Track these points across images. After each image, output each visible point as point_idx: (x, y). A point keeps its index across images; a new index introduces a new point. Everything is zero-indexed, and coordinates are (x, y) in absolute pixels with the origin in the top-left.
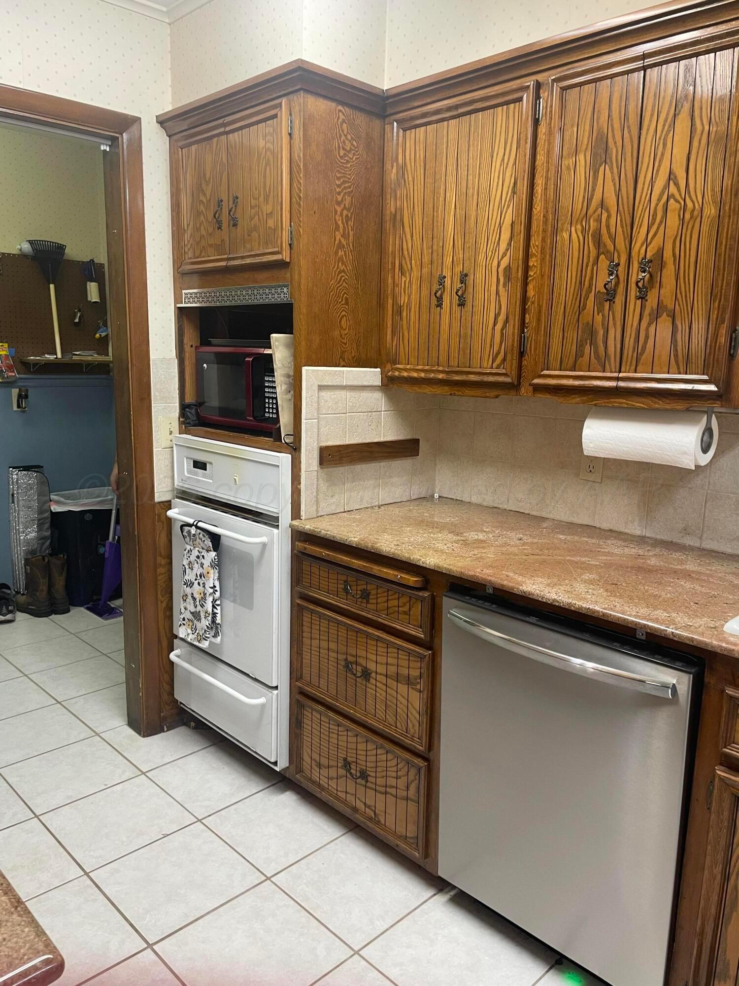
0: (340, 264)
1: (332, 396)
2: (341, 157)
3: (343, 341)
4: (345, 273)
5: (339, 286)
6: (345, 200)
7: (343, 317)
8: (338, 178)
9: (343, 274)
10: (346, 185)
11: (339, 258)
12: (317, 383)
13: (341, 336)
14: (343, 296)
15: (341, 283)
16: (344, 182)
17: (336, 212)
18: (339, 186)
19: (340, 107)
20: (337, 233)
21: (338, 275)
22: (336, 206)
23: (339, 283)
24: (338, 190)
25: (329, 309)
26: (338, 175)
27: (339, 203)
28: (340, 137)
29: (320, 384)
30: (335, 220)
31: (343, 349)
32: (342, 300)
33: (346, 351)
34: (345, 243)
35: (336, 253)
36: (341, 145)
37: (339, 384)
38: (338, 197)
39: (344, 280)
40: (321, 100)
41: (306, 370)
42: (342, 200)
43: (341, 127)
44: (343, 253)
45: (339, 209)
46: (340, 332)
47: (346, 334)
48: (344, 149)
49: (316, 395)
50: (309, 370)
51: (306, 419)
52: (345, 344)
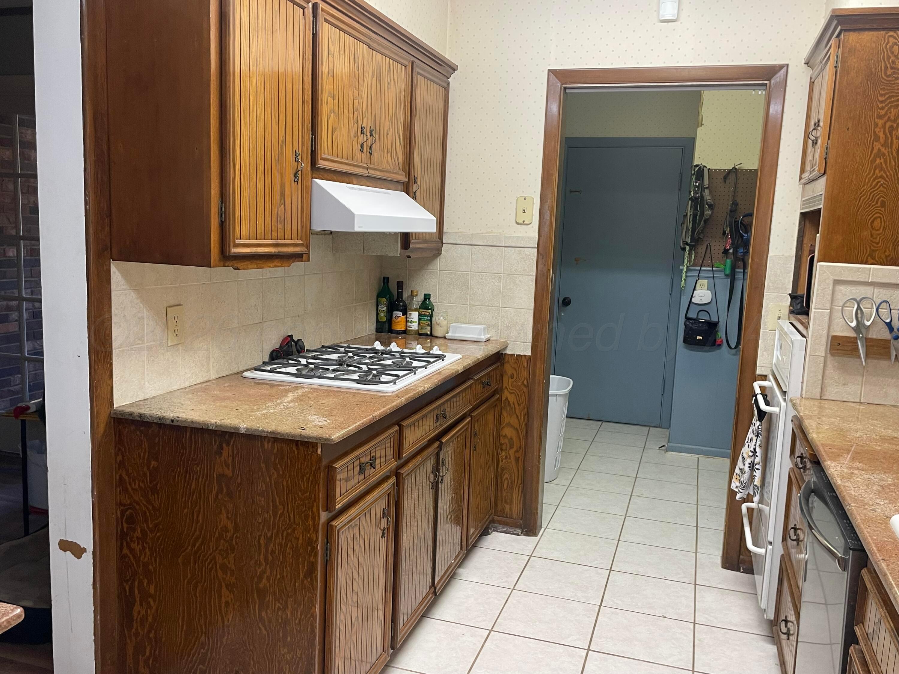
0: (877, 171)
1: (854, 291)
2: (888, 76)
3: (874, 240)
4: (883, 178)
5: (874, 191)
6: (890, 113)
7: (876, 218)
8: (882, 95)
9: (879, 180)
10: (893, 99)
11: (875, 166)
12: (832, 278)
13: (872, 236)
14: (879, 199)
15: (876, 188)
16: (890, 97)
17: (876, 125)
18: (881, 102)
19: (891, 33)
20: (875, 143)
21: (874, 180)
22: (876, 120)
23: (874, 187)
24: (880, 106)
25: (858, 211)
26: (882, 92)
27: (880, 117)
28: (889, 58)
29: (836, 278)
30: (875, 132)
31: (872, 248)
32: (877, 203)
33: (877, 250)
34: (886, 152)
35: (874, 160)
36: (888, 66)
37: (862, 280)
38: (880, 111)
39: (882, 185)
40: (866, 33)
41: (820, 265)
42: (886, 114)
43: (890, 51)
44: (882, 161)
45: (880, 122)
46: (871, 232)
47: (880, 234)
48: (892, 68)
49: (831, 288)
50: (823, 266)
51: (815, 309)
52: (878, 243)
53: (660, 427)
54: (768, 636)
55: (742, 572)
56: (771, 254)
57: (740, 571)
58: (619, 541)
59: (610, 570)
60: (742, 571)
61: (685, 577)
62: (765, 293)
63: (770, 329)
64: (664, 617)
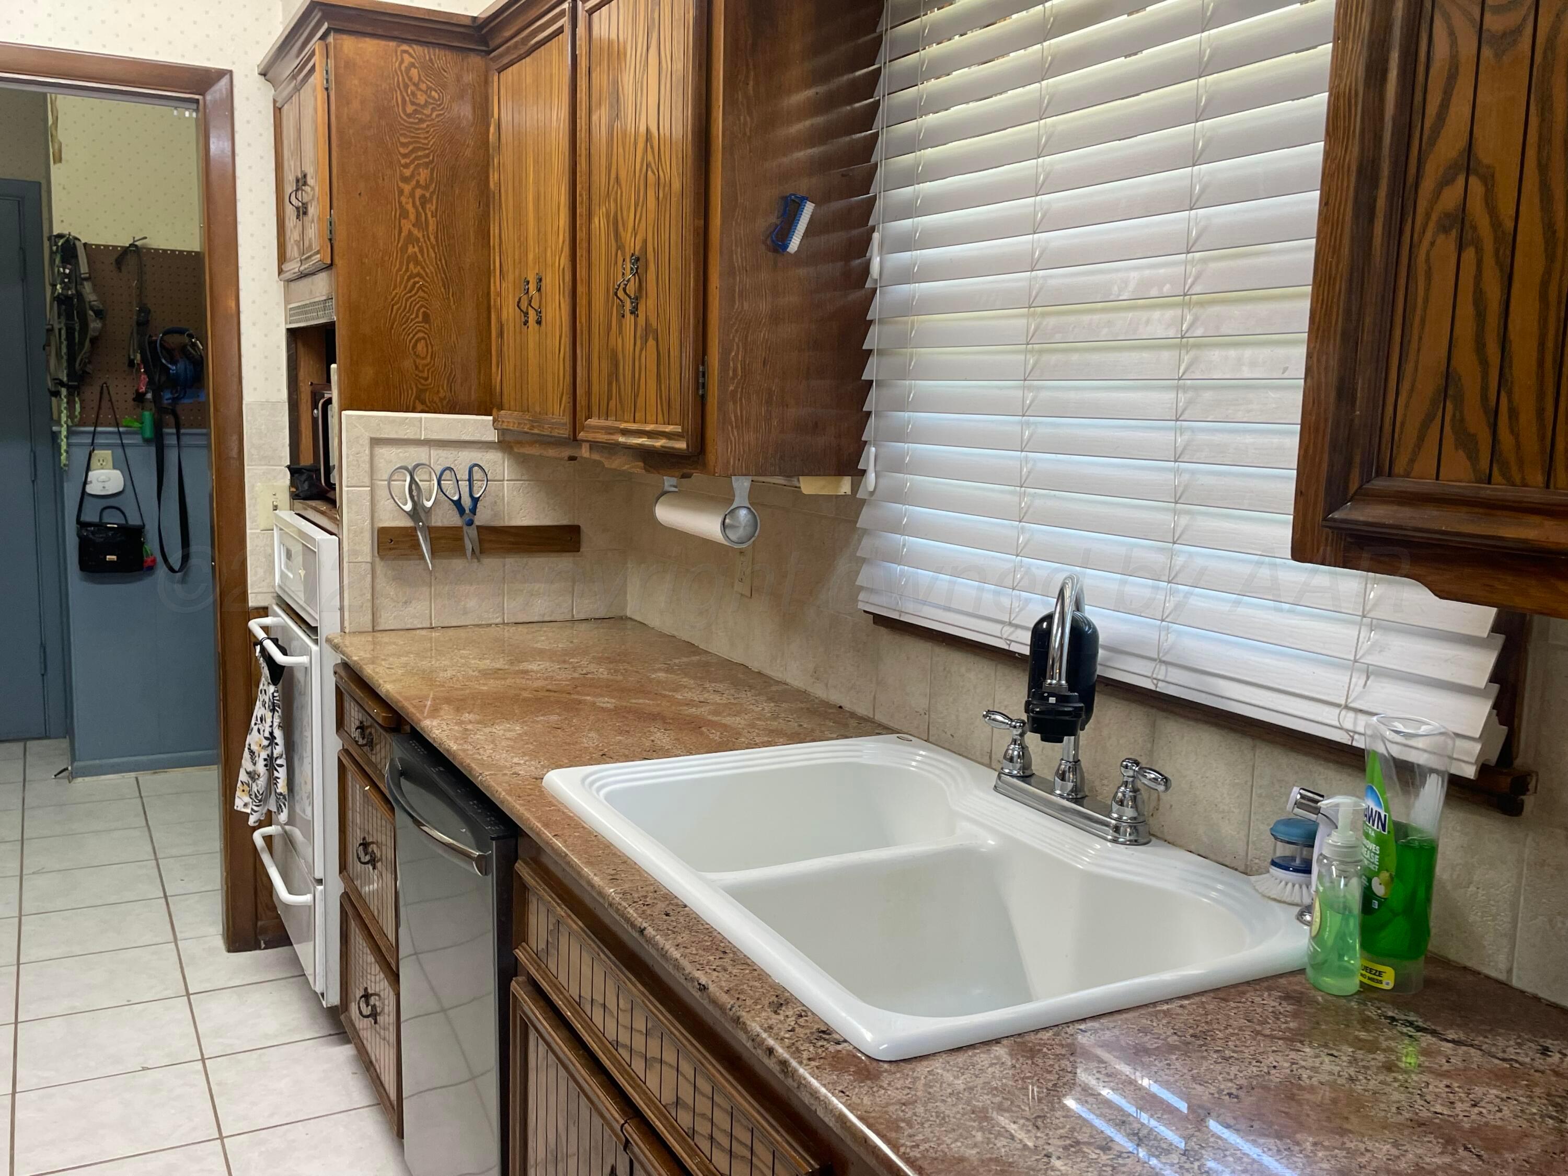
0: (411, 266)
1: (401, 455)
2: (409, 116)
3: (420, 375)
4: (422, 277)
5: (411, 297)
6: (419, 174)
7: (417, 341)
8: (404, 145)
9: (417, 279)
10: (420, 153)
11: (409, 257)
12: (367, 435)
13: (417, 368)
14: (418, 310)
15: (413, 292)
16: (414, 150)
17: (401, 192)
18: (405, 156)
19: (405, 47)
20: (403, 221)
21: (408, 280)
22: (401, 184)
23: (410, 291)
24: (403, 161)
25: (392, 328)
26: (403, 140)
27: (406, 180)
28: (406, 86)
29: (373, 436)
30: (400, 203)
31: (420, 386)
32: (417, 316)
33: (426, 390)
34: (420, 235)
35: (404, 249)
36: (407, 99)
37: (412, 437)
38: (405, 170)
39: (420, 288)
40: (367, 40)
41: (347, 416)
42: (412, 175)
43: (407, 75)
44: (416, 249)
45: (407, 188)
46: (415, 361)
47: (427, 365)
48: (413, 103)
49: (367, 452)
50: (351, 416)
51: (348, 487)
52: (426, 379)
53: (47, 737)
54: (330, 1035)
55: (265, 948)
56: (248, 398)
57: (260, 948)
58: (18, 964)
59: (16, 1023)
60: (263, 946)
61: (166, 989)
62: (246, 467)
63: (262, 528)
64: (144, 1069)
